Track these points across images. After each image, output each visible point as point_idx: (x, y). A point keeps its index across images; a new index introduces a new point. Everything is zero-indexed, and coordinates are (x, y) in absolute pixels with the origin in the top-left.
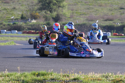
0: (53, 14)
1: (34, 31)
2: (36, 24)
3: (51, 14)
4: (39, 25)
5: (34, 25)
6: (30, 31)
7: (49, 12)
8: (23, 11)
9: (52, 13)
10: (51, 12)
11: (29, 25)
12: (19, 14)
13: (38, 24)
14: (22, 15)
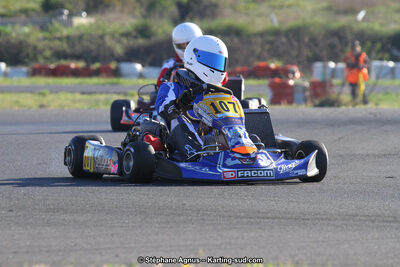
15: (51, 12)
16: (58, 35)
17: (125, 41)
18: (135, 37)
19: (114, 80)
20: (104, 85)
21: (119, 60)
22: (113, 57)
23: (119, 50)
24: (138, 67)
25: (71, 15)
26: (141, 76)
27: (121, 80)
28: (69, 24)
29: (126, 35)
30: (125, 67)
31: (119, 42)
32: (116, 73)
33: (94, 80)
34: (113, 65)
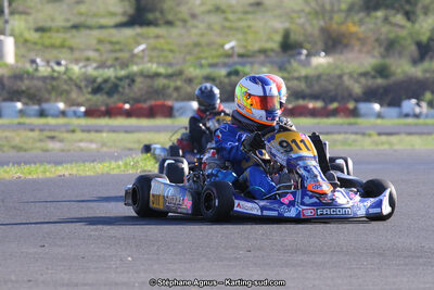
0: (417, 26)
1: (319, 104)
2: (329, 75)
3: (408, 25)
4: (340, 77)
5: (319, 77)
6: (301, 102)
7: (399, 19)
8: (295, 15)
9: (413, 22)
10: (409, 19)
11: (298, 79)
12: (276, 31)
13: (338, 72)
14: (287, 35)
15: (290, 52)
16: (296, 74)
17: (363, 80)
18: (374, 77)
19: (352, 120)
20: (341, 125)
21: (357, 100)
22: (350, 96)
23: (357, 89)
24: (377, 107)
25: (309, 55)
26: (379, 116)
27: (359, 120)
28: (306, 64)
29: (365, 74)
30: (363, 107)
31: (357, 81)
32: (354, 113)
33: (332, 120)
34: (351, 105)
